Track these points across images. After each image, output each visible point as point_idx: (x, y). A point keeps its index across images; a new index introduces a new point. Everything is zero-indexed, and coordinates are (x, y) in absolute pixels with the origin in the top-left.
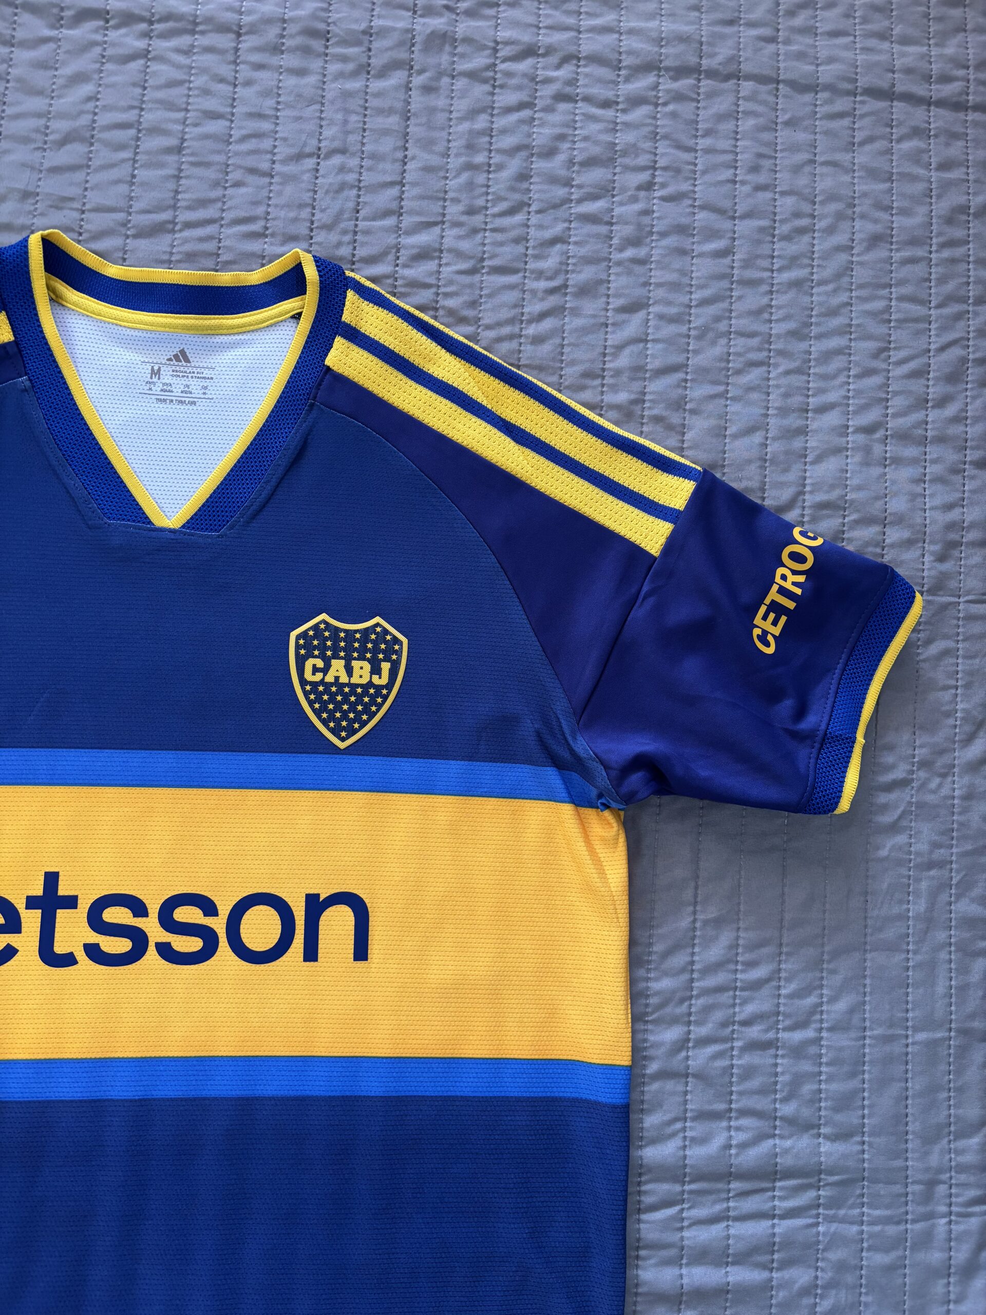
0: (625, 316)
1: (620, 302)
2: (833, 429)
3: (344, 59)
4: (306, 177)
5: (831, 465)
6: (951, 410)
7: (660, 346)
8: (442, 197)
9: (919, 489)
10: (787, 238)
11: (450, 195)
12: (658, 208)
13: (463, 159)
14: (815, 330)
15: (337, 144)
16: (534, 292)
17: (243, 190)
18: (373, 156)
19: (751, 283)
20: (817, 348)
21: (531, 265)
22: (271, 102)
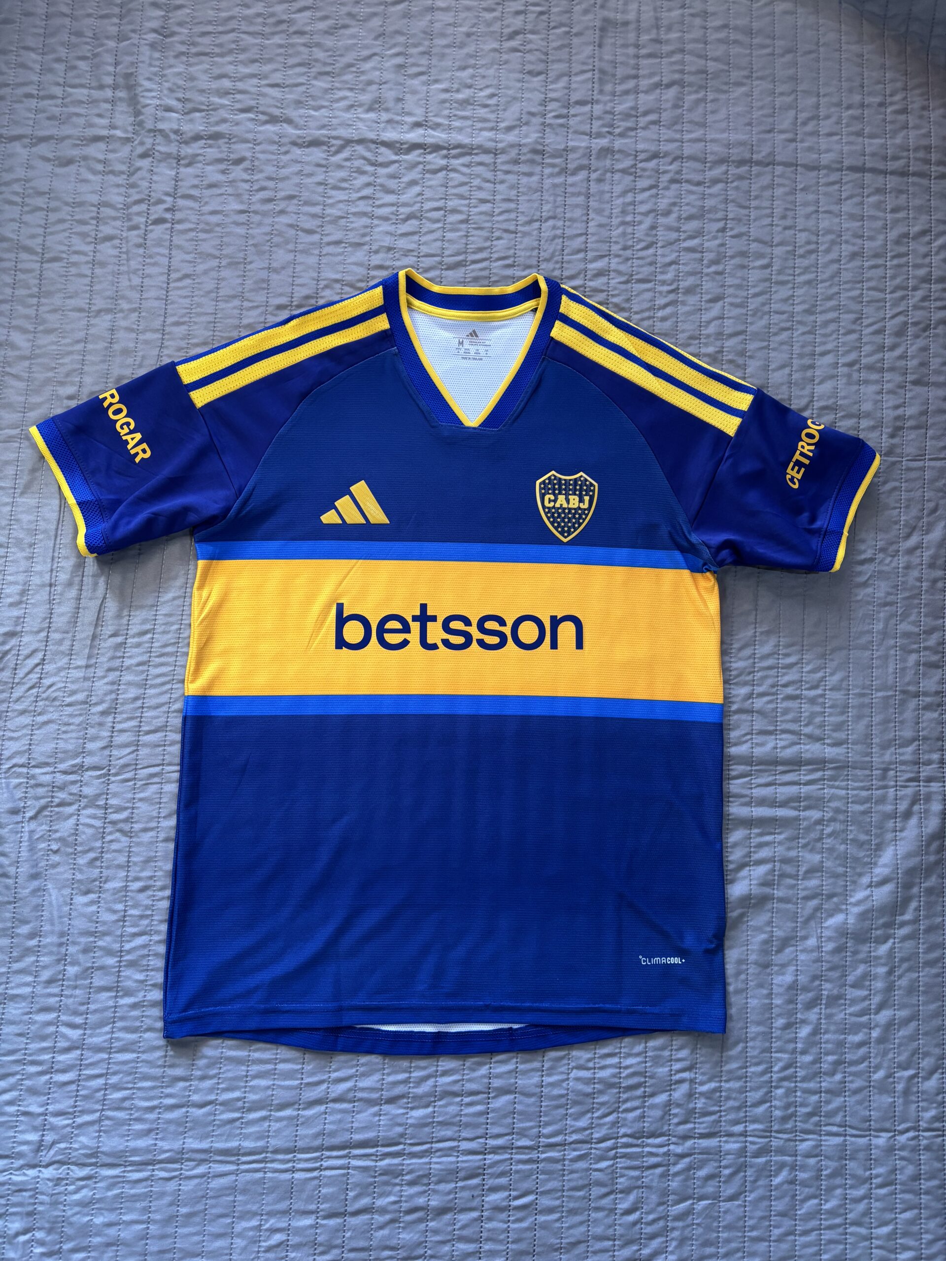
0: (712, 305)
1: (709, 297)
2: (830, 365)
3: (553, 166)
4: (535, 233)
5: (828, 386)
6: (898, 352)
7: (731, 321)
8: (608, 241)
9: (879, 397)
10: (801, 256)
11: (613, 240)
12: (729, 242)
13: (619, 219)
14: (819, 309)
15: (550, 214)
16: (660, 293)
17: (501, 242)
18: (570, 220)
19: (783, 283)
20: (821, 318)
21: (660, 277)
22: (514, 192)
